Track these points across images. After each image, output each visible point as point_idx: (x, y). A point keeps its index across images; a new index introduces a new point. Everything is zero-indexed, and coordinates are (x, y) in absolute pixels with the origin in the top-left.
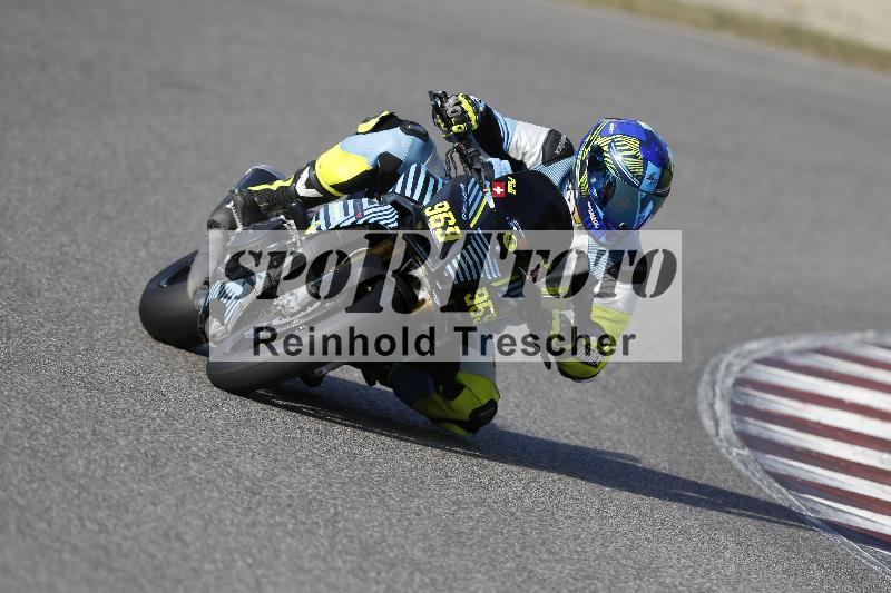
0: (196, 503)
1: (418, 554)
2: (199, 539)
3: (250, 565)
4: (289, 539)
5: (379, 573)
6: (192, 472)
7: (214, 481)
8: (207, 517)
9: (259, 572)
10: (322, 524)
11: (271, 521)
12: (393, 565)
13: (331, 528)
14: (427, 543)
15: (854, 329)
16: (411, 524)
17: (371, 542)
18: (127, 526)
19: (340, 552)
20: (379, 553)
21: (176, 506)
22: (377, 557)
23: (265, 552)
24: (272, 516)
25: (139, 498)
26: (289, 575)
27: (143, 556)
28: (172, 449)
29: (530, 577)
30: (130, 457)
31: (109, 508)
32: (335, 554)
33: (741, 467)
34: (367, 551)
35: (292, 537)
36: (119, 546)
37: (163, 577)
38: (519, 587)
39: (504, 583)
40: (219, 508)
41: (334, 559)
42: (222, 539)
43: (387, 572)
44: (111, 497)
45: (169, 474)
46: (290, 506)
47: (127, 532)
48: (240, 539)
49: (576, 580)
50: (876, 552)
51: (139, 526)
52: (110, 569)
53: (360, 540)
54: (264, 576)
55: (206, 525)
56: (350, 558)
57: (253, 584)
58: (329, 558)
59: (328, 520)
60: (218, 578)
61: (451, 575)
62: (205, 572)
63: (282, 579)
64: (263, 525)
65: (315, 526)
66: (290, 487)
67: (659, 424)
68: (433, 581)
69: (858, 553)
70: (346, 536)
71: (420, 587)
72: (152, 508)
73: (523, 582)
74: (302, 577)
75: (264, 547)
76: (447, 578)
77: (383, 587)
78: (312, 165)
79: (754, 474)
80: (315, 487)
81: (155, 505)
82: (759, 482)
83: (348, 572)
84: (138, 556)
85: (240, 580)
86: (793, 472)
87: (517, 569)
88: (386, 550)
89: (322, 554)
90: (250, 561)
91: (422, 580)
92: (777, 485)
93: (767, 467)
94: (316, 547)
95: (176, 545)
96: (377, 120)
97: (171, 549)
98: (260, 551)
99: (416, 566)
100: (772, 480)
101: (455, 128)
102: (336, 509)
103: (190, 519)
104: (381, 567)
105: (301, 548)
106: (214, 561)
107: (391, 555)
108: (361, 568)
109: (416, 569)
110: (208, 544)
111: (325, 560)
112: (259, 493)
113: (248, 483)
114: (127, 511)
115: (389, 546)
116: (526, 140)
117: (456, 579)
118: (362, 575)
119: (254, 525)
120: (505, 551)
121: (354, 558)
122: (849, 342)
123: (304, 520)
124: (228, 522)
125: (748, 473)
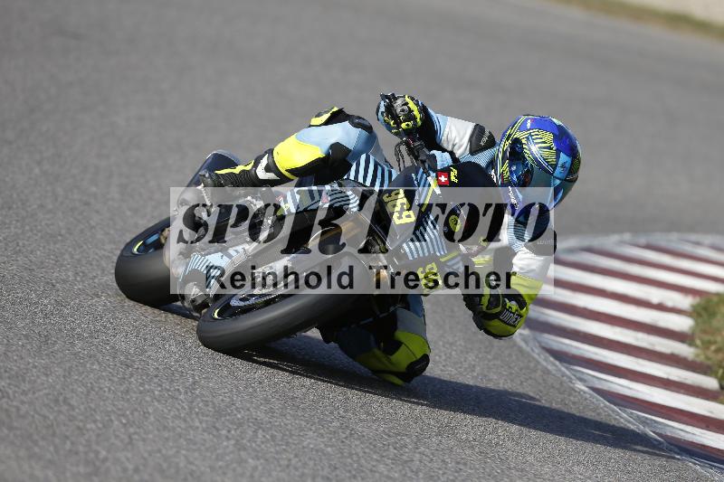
0: (80, 374)
1: (261, 415)
2: (83, 404)
3: (125, 425)
4: (156, 403)
5: (229, 431)
6: (77, 349)
7: (95, 356)
8: (89, 385)
9: (132, 430)
10: (183, 391)
11: (142, 389)
12: (240, 425)
13: (189, 394)
14: (268, 406)
15: (614, 232)
16: (255, 391)
17: (222, 405)
18: (24, 393)
19: (197, 414)
20: (229, 415)
21: (64, 376)
22: (228, 418)
23: (136, 414)
24: (142, 385)
25: (34, 370)
26: (156, 432)
27: (36, 416)
28: (60, 330)
29: (351, 434)
30: (26, 336)
31: (9, 378)
32: (194, 416)
33: (523, 344)
34: (219, 413)
35: (158, 401)
36: (18, 409)
37: (54, 435)
38: (343, 442)
39: (331, 439)
40: (99, 378)
41: (192, 420)
42: (102, 403)
43: (235, 430)
44: (11, 369)
45: (58, 350)
46: (156, 376)
47: (23, 398)
48: (116, 403)
49: (389, 436)
50: (632, 413)
51: (34, 393)
52: (11, 428)
53: (214, 404)
54: (135, 433)
55: (89, 392)
56: (205, 418)
57: (127, 440)
58: (188, 419)
59: (188, 388)
60: (98, 435)
61: (287, 433)
62: (88, 430)
63: (151, 436)
64: (135, 392)
65: (177, 393)
66: (157, 361)
67: (456, 309)
68: (273, 437)
69: (618, 414)
70: (203, 401)
71: (263, 442)
72: (45, 378)
73: (346, 438)
74: (166, 434)
75: (136, 410)
76: (284, 435)
77: (233, 442)
78: (271, 152)
79: (533, 350)
80: (177, 361)
81: (47, 375)
82: (536, 356)
83: (204, 431)
84: (33, 417)
85: (117, 437)
86: (565, 349)
87: (341, 428)
88: (235, 412)
89: (182, 415)
90: (124, 421)
91: (264, 436)
92: (552, 359)
93: (543, 345)
94: (178, 410)
95: (64, 408)
96: (329, 115)
97: (60, 412)
98: (132, 414)
99: (259, 425)
100: (548, 355)
101: (404, 125)
102: (194, 379)
103: (75, 387)
104: (230, 426)
105: (165, 410)
106: (95, 421)
107: (239, 416)
108: (214, 427)
109: (260, 428)
110: (90, 407)
111: (185, 421)
112: (132, 366)
113: (122, 358)
114: (24, 381)
115: (237, 409)
116: (456, 133)
117: (291, 435)
118: (215, 433)
119: (127, 392)
120: (332, 413)
121: (208, 419)
122: (610, 242)
123: (168, 387)
124: (106, 389)
125: (528, 349)
